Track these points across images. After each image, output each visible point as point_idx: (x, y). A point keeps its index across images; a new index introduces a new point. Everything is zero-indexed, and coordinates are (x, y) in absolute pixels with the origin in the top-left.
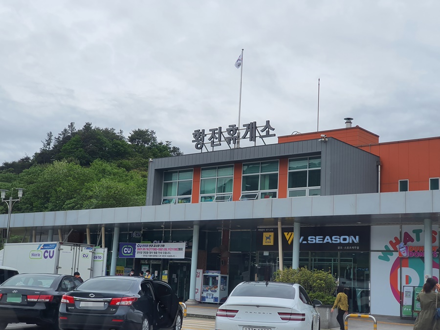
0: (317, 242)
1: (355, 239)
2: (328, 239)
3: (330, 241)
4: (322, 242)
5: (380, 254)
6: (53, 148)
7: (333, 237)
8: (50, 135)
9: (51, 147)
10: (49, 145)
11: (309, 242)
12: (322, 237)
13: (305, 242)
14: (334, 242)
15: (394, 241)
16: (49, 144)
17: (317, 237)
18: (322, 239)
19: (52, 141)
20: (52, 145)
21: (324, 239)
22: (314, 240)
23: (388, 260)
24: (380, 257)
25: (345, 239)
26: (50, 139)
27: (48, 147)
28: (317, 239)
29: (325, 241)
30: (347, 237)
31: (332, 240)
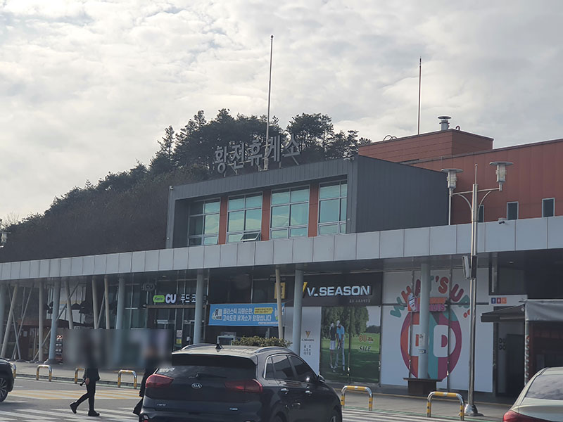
0: (329, 294)
1: (366, 290)
2: (339, 291)
3: (341, 293)
4: (333, 294)
5: (392, 308)
6: (175, 150)
7: (345, 288)
8: (170, 131)
9: (172, 150)
10: (170, 147)
11: (321, 294)
12: (333, 288)
13: (317, 295)
14: (345, 294)
15: (406, 292)
16: (168, 145)
17: (329, 288)
18: (332, 291)
19: (173, 140)
20: (174, 146)
21: (335, 290)
22: (325, 292)
23: (399, 315)
24: (392, 313)
25: (356, 291)
26: (170, 138)
27: (168, 149)
28: (329, 291)
29: (337, 293)
30: (358, 287)
31: (343, 291)
